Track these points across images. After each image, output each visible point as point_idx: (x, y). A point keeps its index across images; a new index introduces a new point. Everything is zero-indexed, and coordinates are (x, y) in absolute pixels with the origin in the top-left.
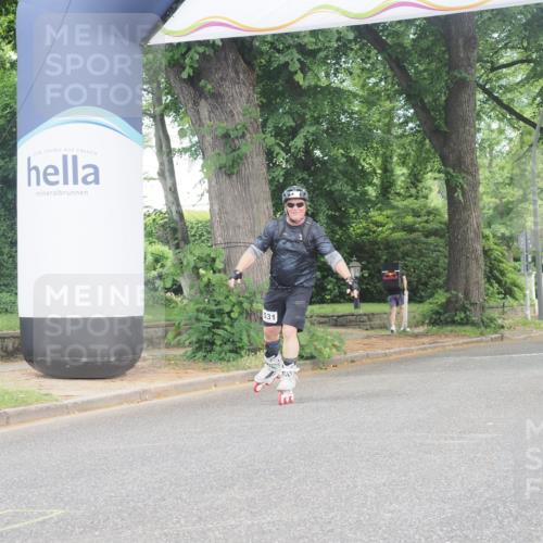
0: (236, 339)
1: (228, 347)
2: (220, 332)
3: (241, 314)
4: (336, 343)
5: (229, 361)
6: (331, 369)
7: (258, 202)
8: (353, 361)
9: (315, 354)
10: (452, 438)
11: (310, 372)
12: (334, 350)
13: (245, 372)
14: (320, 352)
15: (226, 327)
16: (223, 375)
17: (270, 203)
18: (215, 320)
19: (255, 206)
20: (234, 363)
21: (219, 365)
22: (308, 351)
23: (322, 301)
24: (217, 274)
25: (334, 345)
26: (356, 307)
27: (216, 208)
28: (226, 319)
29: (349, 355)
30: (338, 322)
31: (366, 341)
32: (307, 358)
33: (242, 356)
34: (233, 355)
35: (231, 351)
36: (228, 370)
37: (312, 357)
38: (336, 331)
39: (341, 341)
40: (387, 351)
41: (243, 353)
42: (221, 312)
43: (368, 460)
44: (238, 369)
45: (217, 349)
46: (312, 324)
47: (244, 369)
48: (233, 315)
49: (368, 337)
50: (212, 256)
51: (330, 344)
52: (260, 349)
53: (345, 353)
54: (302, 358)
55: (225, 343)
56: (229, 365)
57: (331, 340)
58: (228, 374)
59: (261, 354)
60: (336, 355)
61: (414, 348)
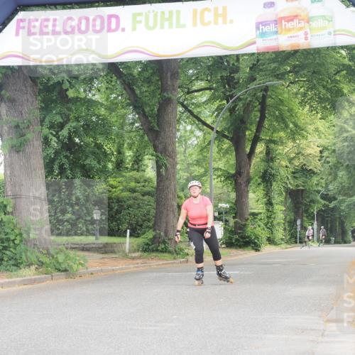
0: (18, 257)
1: (11, 262)
2: (8, 252)
3: (21, 241)
4: (82, 262)
5: (12, 271)
6: (78, 279)
7: (35, 170)
8: (92, 274)
9: (68, 269)
10: (151, 326)
11: (64, 280)
12: (80, 266)
13: (21, 279)
14: (71, 267)
15: (11, 249)
16: (7, 280)
17: (43, 171)
18: (4, 245)
19: (34, 172)
20: (15, 273)
21: (5, 274)
22: (63, 266)
24: (7, 216)
25: (80, 264)
26: (97, 239)
27: (8, 172)
28: (12, 244)
29: (89, 270)
30: (85, 248)
31: (102, 261)
32: (63, 271)
33: (20, 269)
34: (16, 268)
35: (13, 265)
36: (11, 277)
37: (66, 270)
38: (82, 254)
39: (86, 261)
40: (114, 268)
41: (21, 266)
42: (8, 240)
44: (17, 277)
45: (5, 263)
46: (67, 248)
47: (21, 276)
48: (16, 242)
49: (103, 258)
50: (5, 203)
51: (77, 262)
52: (32, 264)
53: (87, 268)
54: (59, 270)
55: (10, 260)
56: (12, 274)
57: (79, 260)
58: (10, 280)
59: (33, 268)
60: (82, 269)
61: (132, 266)
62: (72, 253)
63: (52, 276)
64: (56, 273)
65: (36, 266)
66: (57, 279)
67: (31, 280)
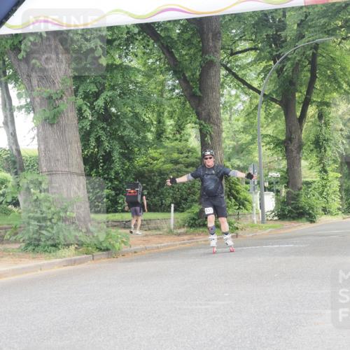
0: (56, 237)
1: (50, 242)
2: (44, 232)
3: (59, 220)
4: (124, 240)
5: (50, 252)
6: (121, 258)
7: (71, 143)
8: (135, 252)
9: (110, 247)
10: (201, 305)
11: (106, 260)
12: (123, 245)
13: (60, 260)
14: (113, 246)
15: (48, 229)
16: (45, 262)
17: (79, 144)
18: (41, 224)
19: (69, 146)
20: (54, 254)
21: (43, 255)
22: (105, 245)
23: (116, 211)
24: (43, 194)
25: (123, 242)
27: (42, 147)
28: (49, 223)
29: (132, 248)
30: (126, 225)
31: (145, 238)
32: (104, 250)
33: (59, 249)
34: (54, 248)
35: (53, 246)
36: (50, 259)
37: (107, 250)
38: (124, 231)
39: (128, 239)
40: (159, 245)
41: (60, 247)
42: (45, 219)
43: (143, 320)
44: (56, 258)
45: (42, 244)
46: (108, 227)
47: (60, 258)
48: (53, 221)
49: (146, 235)
50: (40, 179)
51: (119, 240)
52: (71, 244)
53: (130, 247)
54: (100, 250)
55: (48, 240)
56: (50, 255)
57: (121, 238)
58: (49, 261)
59: (72, 248)
60: (124, 248)
61: (177, 243)
62: (113, 231)
63: (93, 256)
64: (97, 253)
65: (76, 246)
66: (98, 259)
67: (71, 260)
